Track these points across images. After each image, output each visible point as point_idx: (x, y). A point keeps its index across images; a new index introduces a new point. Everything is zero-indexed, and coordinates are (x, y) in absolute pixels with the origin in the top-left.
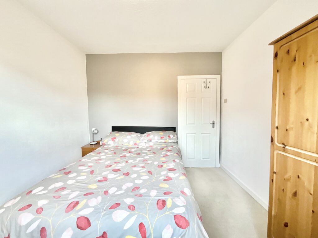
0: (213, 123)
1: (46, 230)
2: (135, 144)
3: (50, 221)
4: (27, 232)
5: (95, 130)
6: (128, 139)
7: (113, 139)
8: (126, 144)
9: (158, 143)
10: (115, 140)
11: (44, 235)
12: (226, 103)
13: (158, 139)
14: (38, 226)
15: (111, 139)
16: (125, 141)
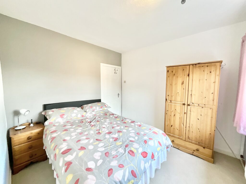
0: (118, 95)
1: (134, 171)
2: (83, 116)
3: (132, 165)
4: (125, 181)
5: (27, 111)
6: (75, 113)
7: (62, 116)
8: (74, 118)
9: (98, 112)
10: (63, 116)
11: (134, 174)
12: (125, 83)
13: (99, 109)
14: (129, 173)
15: (60, 116)
16: (74, 115)
